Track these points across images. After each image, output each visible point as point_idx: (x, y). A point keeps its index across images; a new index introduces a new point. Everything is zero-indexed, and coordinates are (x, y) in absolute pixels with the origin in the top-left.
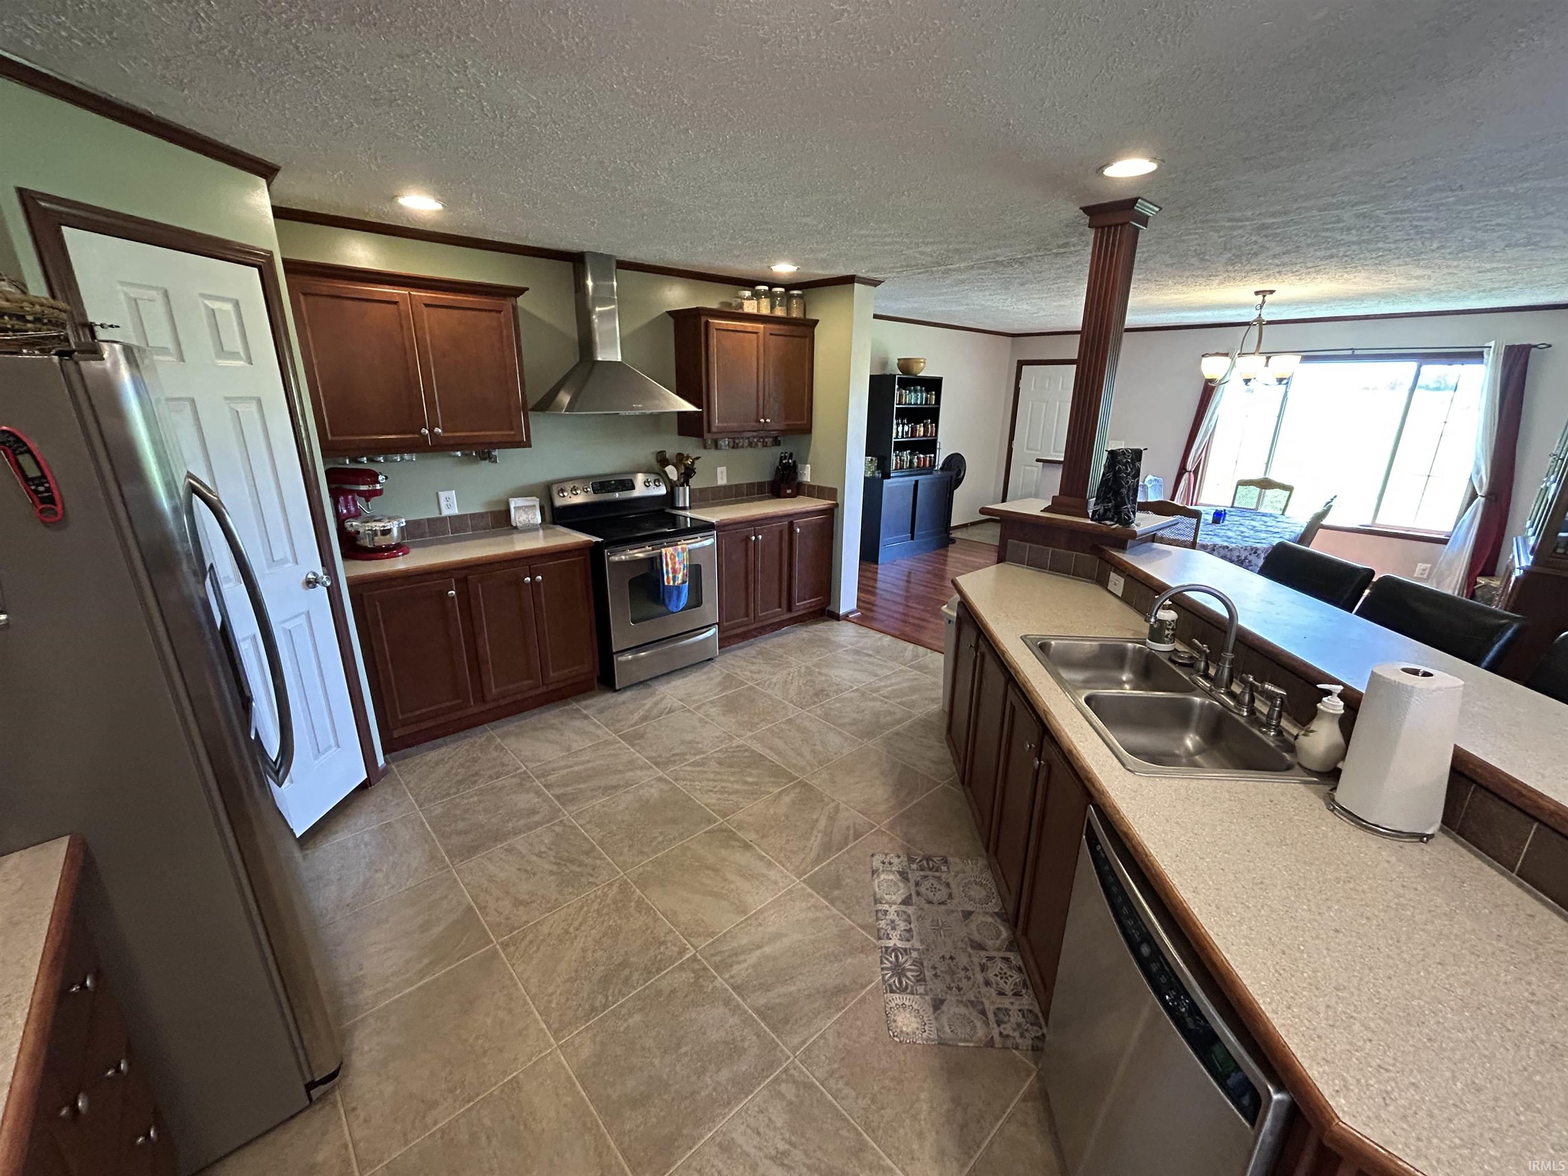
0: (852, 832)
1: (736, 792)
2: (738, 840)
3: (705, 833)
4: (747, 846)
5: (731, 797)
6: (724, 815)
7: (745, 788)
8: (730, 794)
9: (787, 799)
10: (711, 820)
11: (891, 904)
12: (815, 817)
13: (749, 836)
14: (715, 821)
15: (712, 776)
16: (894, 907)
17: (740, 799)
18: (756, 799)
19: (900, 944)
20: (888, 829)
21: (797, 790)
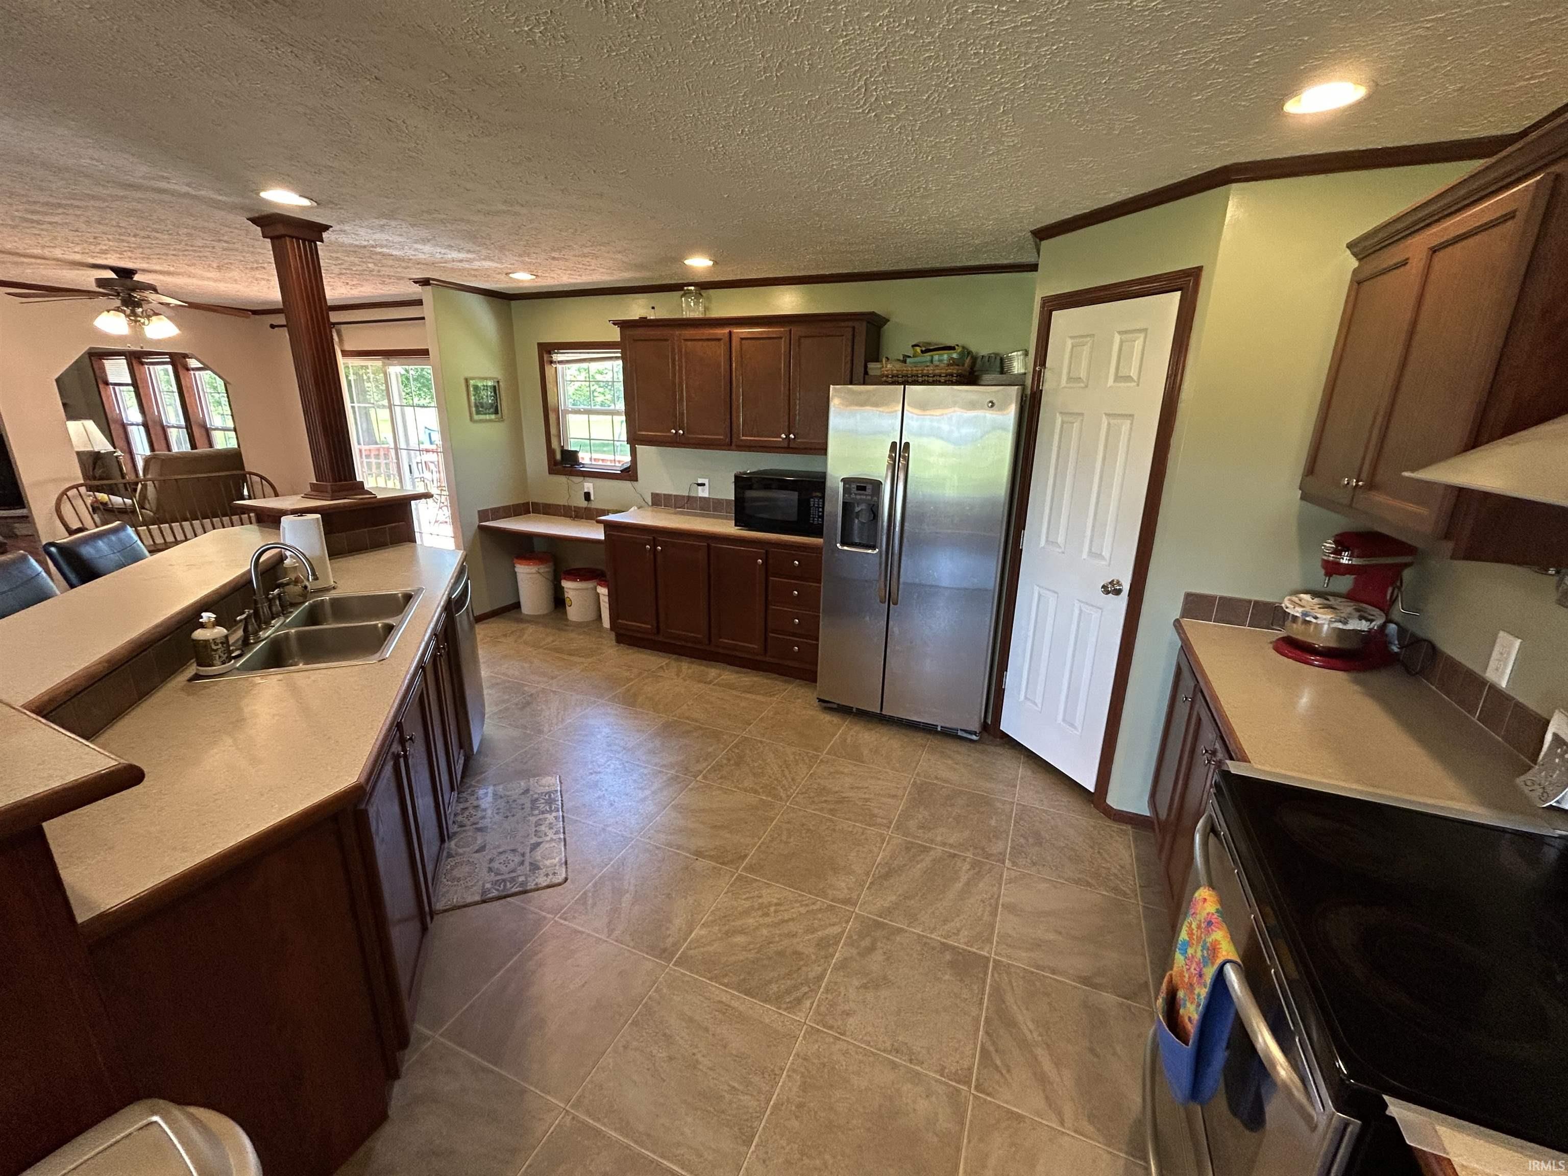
0: (590, 902)
1: (746, 913)
2: (711, 858)
3: (746, 856)
4: (699, 854)
5: (747, 904)
6: (740, 878)
7: (738, 923)
8: (752, 908)
9: (679, 922)
10: (750, 869)
11: (552, 840)
12: (637, 907)
13: (702, 864)
14: (745, 869)
15: (792, 927)
16: (548, 838)
17: (735, 903)
18: (718, 909)
19: (547, 815)
20: (545, 918)
21: (670, 941)
